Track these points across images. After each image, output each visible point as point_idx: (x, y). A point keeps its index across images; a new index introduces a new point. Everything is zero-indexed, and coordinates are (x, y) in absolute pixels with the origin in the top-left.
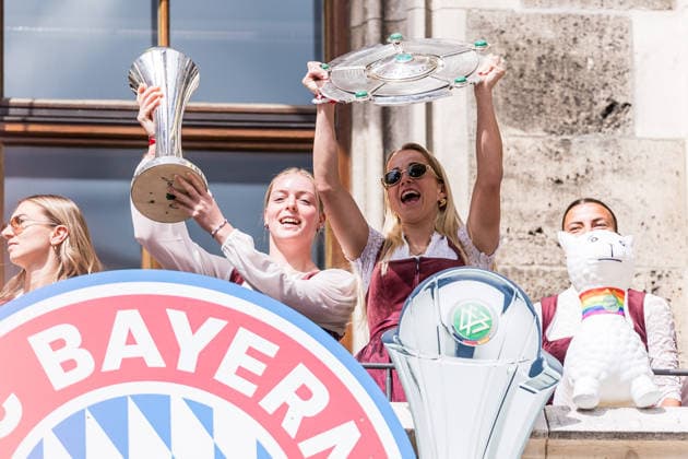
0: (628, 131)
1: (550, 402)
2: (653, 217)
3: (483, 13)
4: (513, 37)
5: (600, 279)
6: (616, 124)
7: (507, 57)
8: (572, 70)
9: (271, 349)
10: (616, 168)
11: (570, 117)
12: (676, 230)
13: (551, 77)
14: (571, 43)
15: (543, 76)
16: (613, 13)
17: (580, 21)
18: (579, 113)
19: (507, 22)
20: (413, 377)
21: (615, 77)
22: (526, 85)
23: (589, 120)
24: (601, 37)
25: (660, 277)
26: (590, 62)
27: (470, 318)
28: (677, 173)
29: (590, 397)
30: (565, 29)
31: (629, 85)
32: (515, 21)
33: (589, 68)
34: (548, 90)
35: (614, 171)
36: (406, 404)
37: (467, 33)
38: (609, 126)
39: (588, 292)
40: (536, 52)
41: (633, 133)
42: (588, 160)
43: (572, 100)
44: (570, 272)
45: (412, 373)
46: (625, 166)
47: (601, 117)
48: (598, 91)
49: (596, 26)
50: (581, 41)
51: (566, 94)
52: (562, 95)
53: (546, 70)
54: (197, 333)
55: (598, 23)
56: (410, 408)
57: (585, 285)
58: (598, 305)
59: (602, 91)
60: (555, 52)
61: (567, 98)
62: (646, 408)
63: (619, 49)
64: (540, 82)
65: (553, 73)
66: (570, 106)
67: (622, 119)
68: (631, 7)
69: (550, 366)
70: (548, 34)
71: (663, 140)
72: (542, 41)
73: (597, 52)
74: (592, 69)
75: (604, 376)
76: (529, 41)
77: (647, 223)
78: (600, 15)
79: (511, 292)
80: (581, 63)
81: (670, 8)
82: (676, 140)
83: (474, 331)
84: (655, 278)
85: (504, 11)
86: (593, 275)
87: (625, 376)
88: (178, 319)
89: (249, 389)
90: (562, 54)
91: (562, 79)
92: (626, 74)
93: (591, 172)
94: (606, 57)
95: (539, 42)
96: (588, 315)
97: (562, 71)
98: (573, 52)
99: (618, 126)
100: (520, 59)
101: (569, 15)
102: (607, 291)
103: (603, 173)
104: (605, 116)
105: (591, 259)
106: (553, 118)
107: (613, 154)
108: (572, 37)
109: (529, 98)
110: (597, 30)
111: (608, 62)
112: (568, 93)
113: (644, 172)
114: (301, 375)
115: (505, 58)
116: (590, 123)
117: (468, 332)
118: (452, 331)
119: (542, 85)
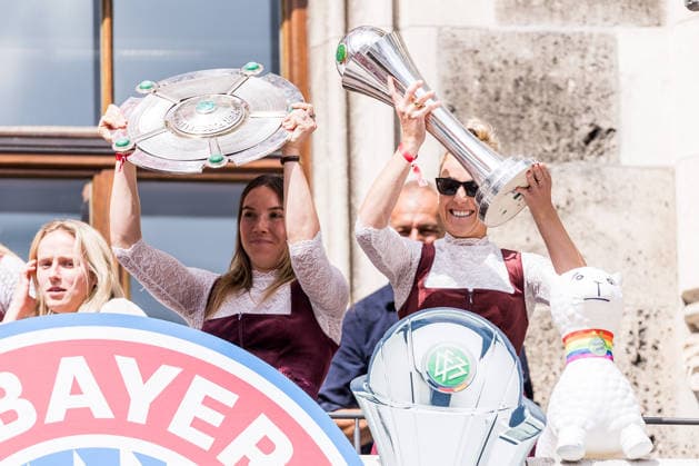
0: (613, 158)
1: (532, 453)
2: (640, 252)
3: (454, 31)
4: (489, 57)
5: (586, 320)
6: (600, 151)
7: (482, 78)
8: (551, 93)
9: (229, 398)
10: (599, 198)
11: (550, 143)
12: (665, 266)
13: (529, 100)
14: (551, 63)
15: (520, 100)
16: (596, 30)
17: (560, 40)
18: (559, 140)
19: (481, 41)
20: (385, 428)
21: (598, 100)
22: (503, 110)
23: (570, 148)
24: (583, 57)
25: (647, 317)
26: (572, 84)
27: (445, 364)
28: (667, 205)
29: (575, 447)
30: (544, 48)
31: (614, 108)
32: (490, 40)
33: (570, 90)
34: (525, 115)
35: (598, 202)
36: (377, 457)
37: (439, 53)
38: (592, 153)
39: (573, 334)
40: (512, 74)
41: (619, 161)
42: (570, 191)
43: (552, 126)
44: (553, 313)
45: (383, 423)
46: (610, 197)
47: (583, 144)
48: (580, 117)
49: (578, 45)
50: (562, 62)
51: (545, 119)
52: (540, 120)
53: (524, 93)
54: (149, 382)
55: (581, 42)
56: (381, 461)
57: (570, 326)
58: (583, 348)
59: (584, 116)
60: (533, 74)
61: (547, 124)
62: (638, 460)
63: (603, 70)
64: (517, 105)
65: (532, 96)
66: (550, 132)
67: (606, 146)
68: (616, 24)
69: (533, 415)
70: (526, 53)
71: (650, 168)
72: (520, 62)
73: (578, 73)
74: (574, 92)
75: (591, 425)
76: (505, 62)
77: (634, 259)
78: (582, 33)
79: (491, 335)
80: (561, 85)
81: (659, 25)
82: (666, 169)
83: (450, 378)
84: (642, 318)
85: (479, 29)
86: (578, 316)
87: (613, 425)
88: (128, 367)
89: (205, 442)
90: (540, 76)
91: (542, 102)
92: (611, 98)
93: (572, 204)
94: (589, 79)
95: (516, 63)
96: (573, 360)
97: (541, 95)
98: (553, 74)
99: (602, 154)
100: (495, 81)
101: (548, 34)
102: (594, 333)
103: (586, 204)
104: (587, 142)
105: (575, 298)
106: (531, 145)
107: (596, 184)
108: (552, 57)
109: (505, 123)
110: (579, 49)
111: (591, 84)
112: (547, 118)
113: (630, 203)
114: (262, 426)
115: (480, 80)
116: (572, 150)
117: (444, 379)
118: (426, 378)
119: (520, 109)
